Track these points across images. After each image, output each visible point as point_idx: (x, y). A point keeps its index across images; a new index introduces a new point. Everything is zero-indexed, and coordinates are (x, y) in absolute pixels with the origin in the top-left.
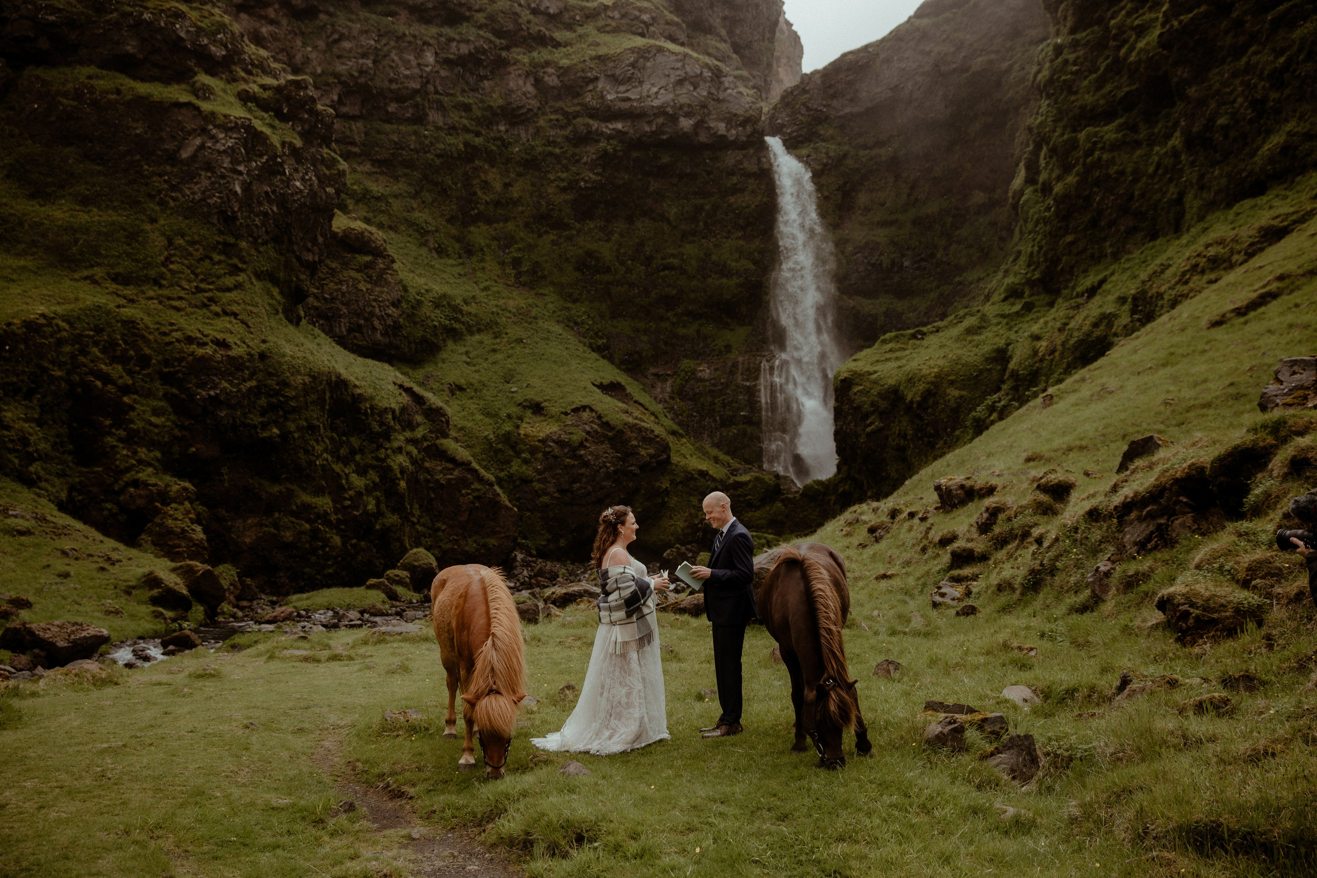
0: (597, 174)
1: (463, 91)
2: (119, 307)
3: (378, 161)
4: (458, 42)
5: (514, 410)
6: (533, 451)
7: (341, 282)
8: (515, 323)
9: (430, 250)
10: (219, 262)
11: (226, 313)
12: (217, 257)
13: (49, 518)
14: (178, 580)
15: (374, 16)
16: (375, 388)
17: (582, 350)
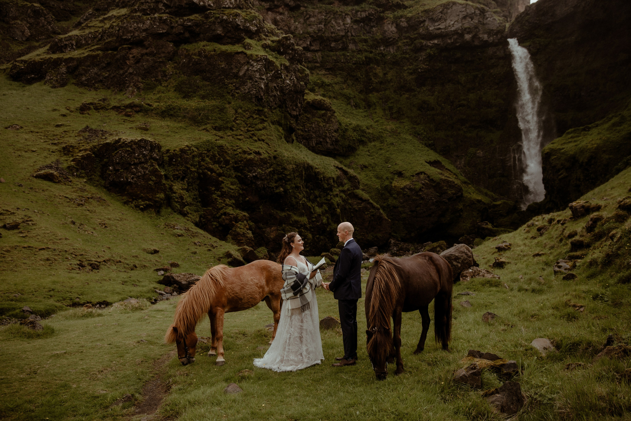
0: (427, 65)
1: (364, 34)
2: (216, 140)
3: (327, 69)
4: (361, 12)
5: (390, 175)
6: (398, 193)
7: (312, 123)
8: (390, 136)
9: (352, 106)
10: (256, 118)
11: (259, 140)
12: (255, 116)
13: (190, 229)
14: (239, 255)
15: (324, 5)
16: (325, 169)
17: (421, 146)
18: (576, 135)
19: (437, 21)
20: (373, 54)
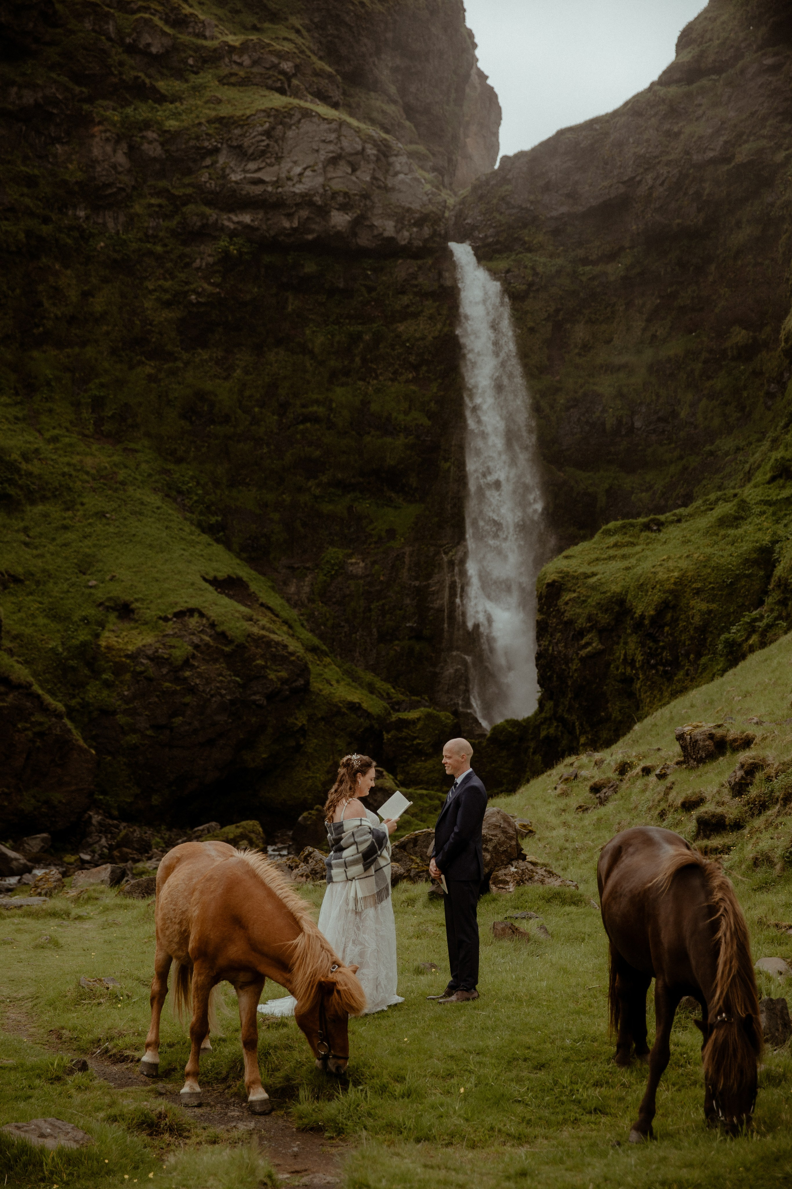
0: (215, 285)
1: (26, 157)
4: (20, 87)
5: (92, 612)
8: (94, 490)
17: (187, 529)
18: (627, 539)
19: (252, 158)
20: (50, 227)
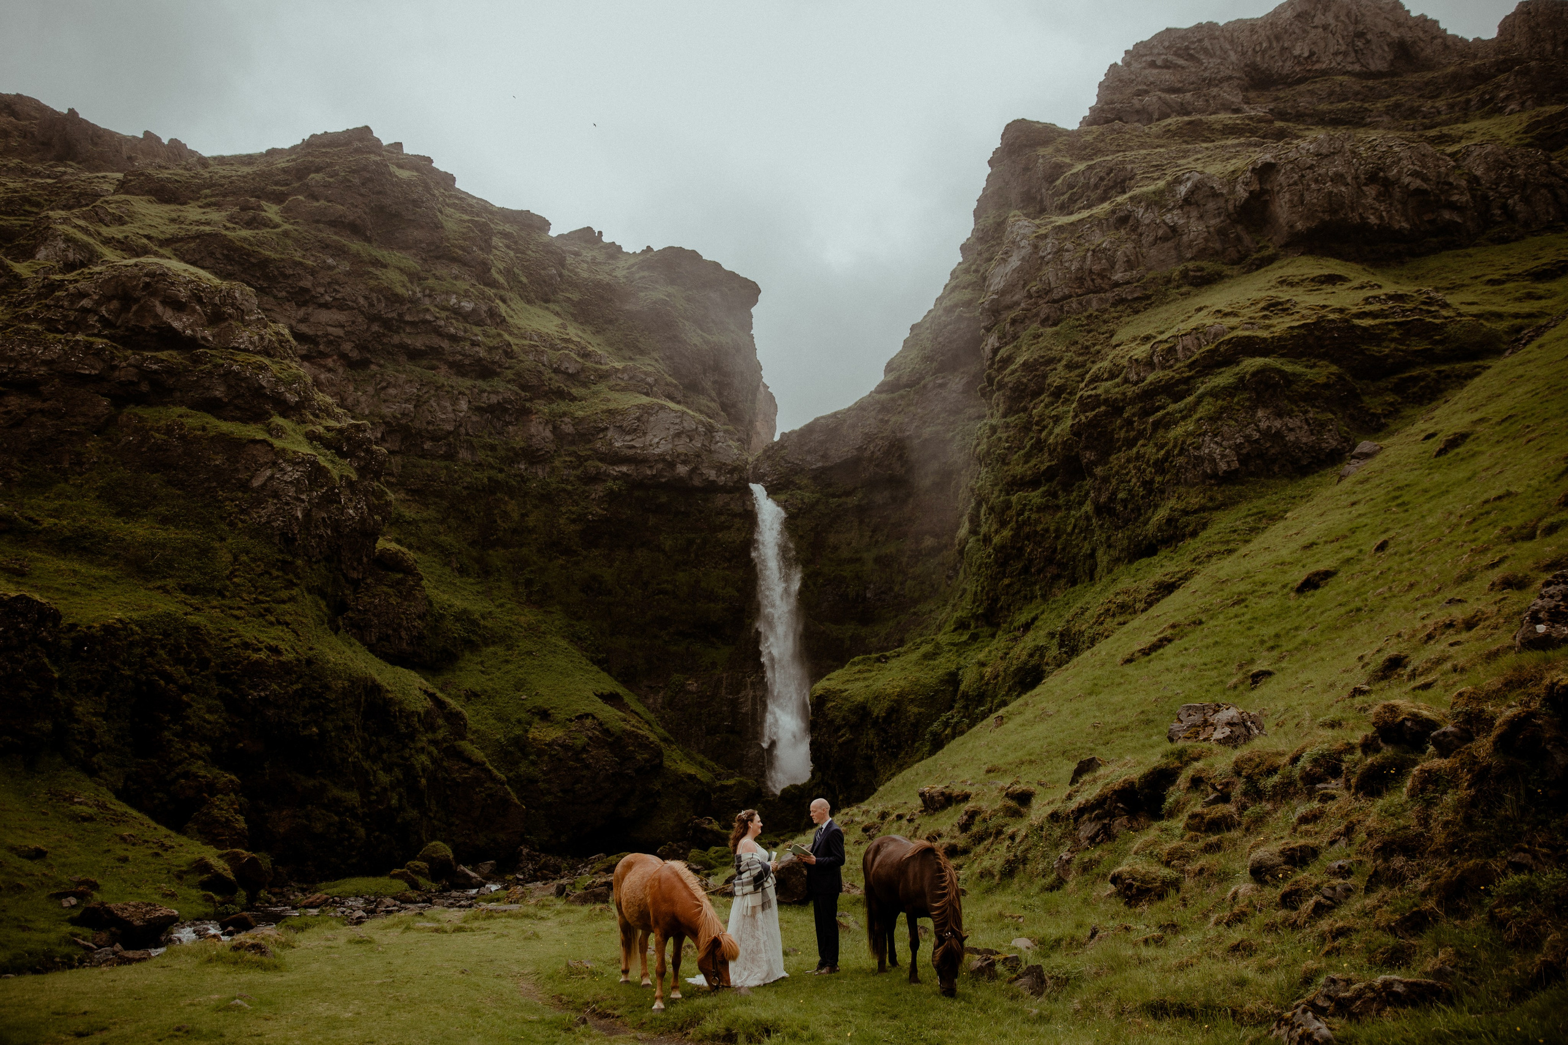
0: (603, 509)
1: (490, 434)
2: (186, 614)
3: (411, 490)
4: (489, 393)
5: (523, 715)
6: (540, 753)
7: (374, 596)
8: (526, 637)
9: (453, 570)
10: (277, 577)
11: (279, 623)
12: (275, 573)
13: (109, 805)
14: (227, 866)
15: (418, 369)
16: (404, 694)
17: (584, 662)
18: (866, 667)
19: (629, 433)
20: (503, 475)
